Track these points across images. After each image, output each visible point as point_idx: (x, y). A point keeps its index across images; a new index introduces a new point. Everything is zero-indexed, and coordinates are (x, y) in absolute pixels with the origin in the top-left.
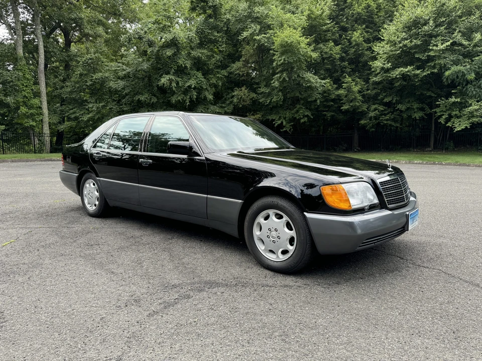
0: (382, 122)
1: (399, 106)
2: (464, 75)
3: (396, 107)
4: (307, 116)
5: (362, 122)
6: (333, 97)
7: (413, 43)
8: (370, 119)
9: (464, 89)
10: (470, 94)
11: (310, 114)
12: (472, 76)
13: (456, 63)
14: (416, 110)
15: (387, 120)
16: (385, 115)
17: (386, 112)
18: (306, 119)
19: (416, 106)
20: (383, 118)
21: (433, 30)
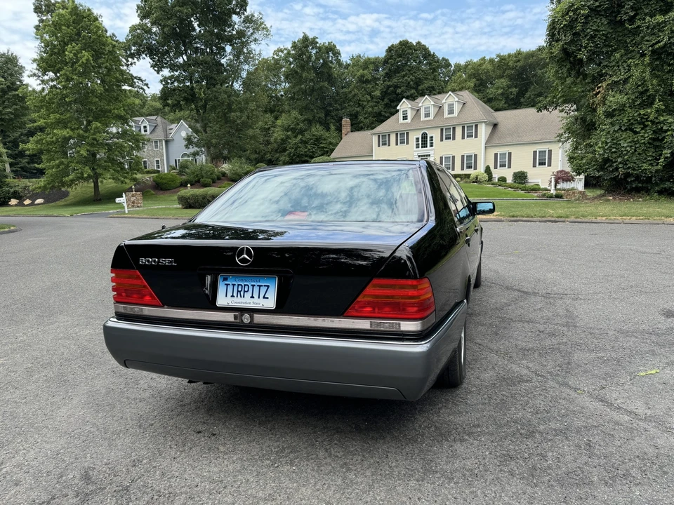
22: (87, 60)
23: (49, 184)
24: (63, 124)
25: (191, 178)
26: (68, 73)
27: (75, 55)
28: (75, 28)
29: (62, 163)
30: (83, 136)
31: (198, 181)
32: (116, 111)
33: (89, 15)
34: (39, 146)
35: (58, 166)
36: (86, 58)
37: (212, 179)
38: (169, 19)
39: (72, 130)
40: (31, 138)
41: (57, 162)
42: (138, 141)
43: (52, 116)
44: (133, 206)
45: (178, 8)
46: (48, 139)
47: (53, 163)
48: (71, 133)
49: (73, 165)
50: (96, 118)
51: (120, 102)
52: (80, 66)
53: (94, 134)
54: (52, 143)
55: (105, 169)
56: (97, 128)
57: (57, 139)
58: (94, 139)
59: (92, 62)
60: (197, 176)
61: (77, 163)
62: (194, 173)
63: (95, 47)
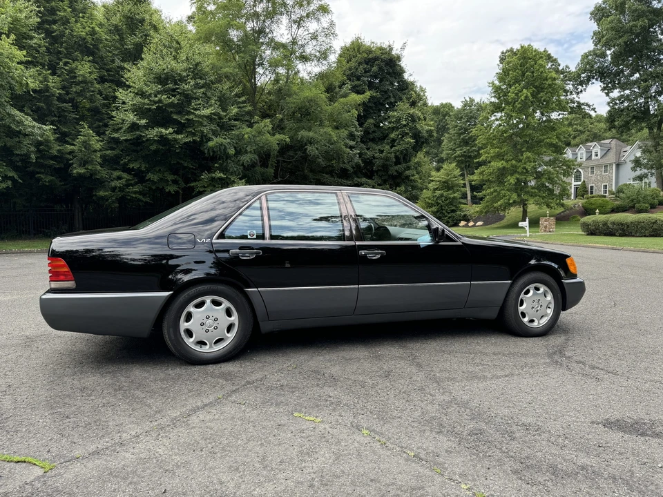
0: (129, 195)
1: (150, 176)
2: (225, 148)
3: (146, 176)
4: (12, 178)
5: (102, 193)
6: (54, 152)
7: (171, 100)
8: (114, 189)
9: (225, 164)
10: (231, 170)
11: (16, 176)
12: (232, 151)
13: (215, 134)
14: (171, 183)
15: (135, 193)
16: (132, 185)
17: (132, 182)
18: (10, 183)
19: (170, 177)
20: (131, 189)
21: (192, 90)
22: (526, 97)
23: (484, 208)
24: (499, 156)
25: (626, 202)
26: (508, 112)
27: (517, 94)
28: (521, 70)
29: (495, 191)
30: (516, 166)
31: (634, 207)
32: (548, 140)
33: (535, 56)
34: (481, 177)
35: (492, 193)
36: (525, 95)
37: (651, 204)
38: (620, 37)
39: (507, 161)
40: (476, 171)
41: (492, 190)
42: (568, 167)
43: (492, 151)
44: (545, 231)
45: (632, 23)
46: (487, 171)
47: (488, 191)
48: (505, 164)
49: (503, 192)
50: (530, 149)
51: (555, 130)
52: (519, 103)
53: (525, 163)
54: (491, 174)
55: (533, 195)
56: (529, 158)
57: (494, 170)
58: (524, 168)
59: (530, 98)
60: (633, 200)
61: (507, 190)
62: (629, 198)
63: (537, 84)
